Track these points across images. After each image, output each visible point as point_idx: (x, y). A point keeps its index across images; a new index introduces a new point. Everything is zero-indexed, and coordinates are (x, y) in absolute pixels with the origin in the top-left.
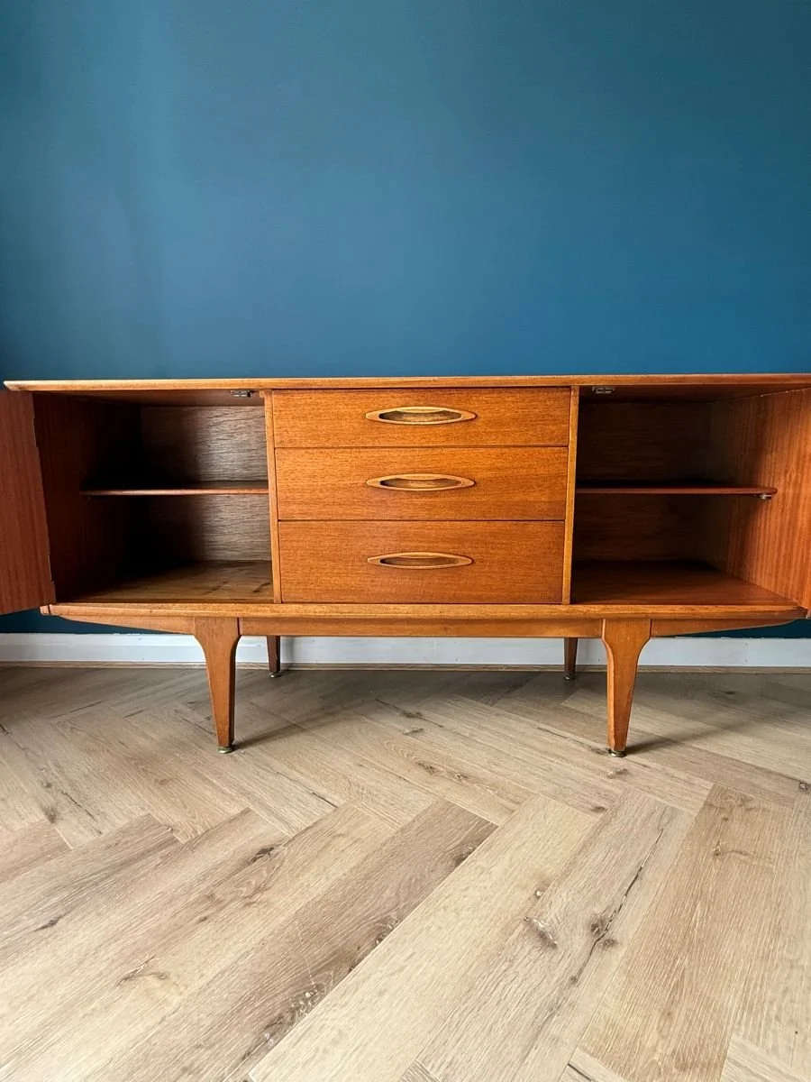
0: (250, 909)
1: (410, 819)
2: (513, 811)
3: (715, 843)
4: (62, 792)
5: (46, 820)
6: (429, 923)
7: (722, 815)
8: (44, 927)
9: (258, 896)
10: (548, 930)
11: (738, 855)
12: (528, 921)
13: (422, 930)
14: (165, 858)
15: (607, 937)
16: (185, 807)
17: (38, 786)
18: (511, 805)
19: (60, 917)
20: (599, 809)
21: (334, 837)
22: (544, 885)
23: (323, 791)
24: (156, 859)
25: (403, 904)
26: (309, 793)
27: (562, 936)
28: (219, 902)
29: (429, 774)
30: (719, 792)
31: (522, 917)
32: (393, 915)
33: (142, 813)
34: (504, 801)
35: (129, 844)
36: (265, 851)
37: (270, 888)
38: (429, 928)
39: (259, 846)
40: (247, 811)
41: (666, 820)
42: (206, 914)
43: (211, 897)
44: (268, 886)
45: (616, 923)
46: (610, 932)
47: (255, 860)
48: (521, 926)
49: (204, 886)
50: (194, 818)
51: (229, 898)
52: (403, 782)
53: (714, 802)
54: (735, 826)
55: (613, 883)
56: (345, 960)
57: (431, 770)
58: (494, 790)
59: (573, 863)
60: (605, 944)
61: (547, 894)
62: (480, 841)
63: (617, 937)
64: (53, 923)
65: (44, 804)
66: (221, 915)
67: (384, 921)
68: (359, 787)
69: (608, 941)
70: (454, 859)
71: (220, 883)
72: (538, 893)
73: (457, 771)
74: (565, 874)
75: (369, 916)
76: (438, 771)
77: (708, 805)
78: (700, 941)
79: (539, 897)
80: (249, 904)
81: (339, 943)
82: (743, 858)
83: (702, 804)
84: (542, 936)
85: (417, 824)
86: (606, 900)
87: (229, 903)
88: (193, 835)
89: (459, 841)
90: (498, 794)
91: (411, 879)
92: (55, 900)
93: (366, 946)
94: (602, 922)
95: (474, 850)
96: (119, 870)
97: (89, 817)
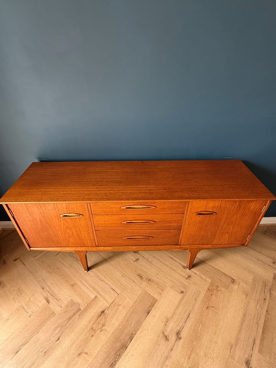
0: (102, 332)
1: (136, 298)
2: (161, 294)
3: (207, 304)
4: (47, 291)
5: (47, 303)
6: (141, 335)
7: (211, 293)
8: (57, 340)
9: (103, 327)
10: (167, 335)
11: (212, 308)
12: (163, 333)
13: (140, 337)
14: (79, 315)
15: (179, 337)
16: (80, 296)
17: (41, 289)
18: (161, 291)
19: (60, 337)
20: (182, 292)
21: (119, 306)
22: (167, 321)
23: (114, 288)
24: (77, 316)
25: (136, 329)
26: (110, 288)
27: (170, 337)
28: (95, 330)
29: (140, 279)
30: (212, 284)
31: (162, 331)
32: (134, 332)
33: (70, 299)
34: (159, 290)
35: (70, 311)
36: (103, 312)
37: (106, 325)
38: (142, 336)
39: (101, 310)
40: (96, 297)
41: (197, 296)
42: (92, 334)
43: (92, 328)
44: (105, 324)
45: (182, 332)
46: (180, 335)
47: (101, 315)
48: (162, 334)
49: (90, 325)
50: (83, 300)
51: (97, 329)
52: (134, 283)
53: (210, 289)
54: (213, 297)
55: (183, 319)
56: (124, 347)
57: (141, 277)
58: (157, 286)
59: (174, 313)
60: (179, 339)
61: (168, 323)
62: (153, 306)
63: (182, 337)
64: (59, 339)
65: (44, 297)
66: (96, 334)
67: (132, 334)
68: (123, 285)
69: (180, 338)
70: (147, 313)
71: (94, 324)
72: (166, 324)
73: (148, 278)
74: (172, 316)
75: (129, 333)
76: (143, 278)
77: (209, 289)
78: (199, 337)
79: (166, 325)
80: (101, 330)
81: (123, 341)
82: (213, 309)
83: (207, 288)
84: (166, 337)
85: (138, 300)
86: (180, 325)
87: (97, 330)
88: (84, 306)
89: (148, 306)
90: (158, 287)
91: (137, 320)
92: (57, 331)
93: (128, 343)
94: (179, 332)
95: (152, 309)
96: (69, 320)
97: (57, 301)
